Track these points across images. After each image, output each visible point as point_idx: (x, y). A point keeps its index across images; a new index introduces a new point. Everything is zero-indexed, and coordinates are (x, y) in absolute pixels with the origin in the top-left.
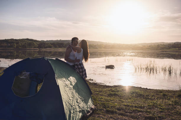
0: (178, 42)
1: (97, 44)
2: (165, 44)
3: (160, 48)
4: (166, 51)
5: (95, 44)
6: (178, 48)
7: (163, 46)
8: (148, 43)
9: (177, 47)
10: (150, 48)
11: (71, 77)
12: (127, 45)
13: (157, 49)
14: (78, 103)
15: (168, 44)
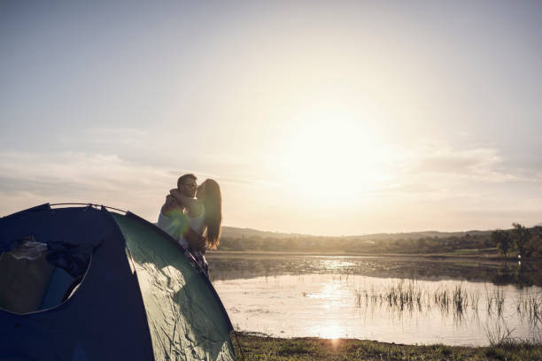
0: (476, 231)
1: (241, 237)
2: (440, 237)
3: (427, 248)
4: (443, 257)
5: (235, 237)
6: (479, 248)
7: (436, 243)
8: (392, 234)
9: (474, 245)
10: (398, 247)
11: (170, 267)
12: (331, 240)
13: (418, 252)
14: (191, 341)
15: (448, 236)
